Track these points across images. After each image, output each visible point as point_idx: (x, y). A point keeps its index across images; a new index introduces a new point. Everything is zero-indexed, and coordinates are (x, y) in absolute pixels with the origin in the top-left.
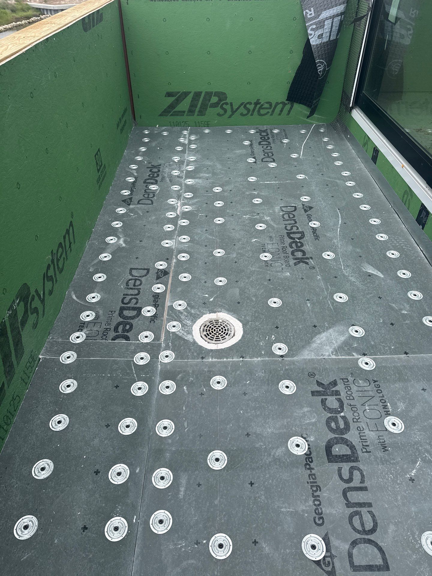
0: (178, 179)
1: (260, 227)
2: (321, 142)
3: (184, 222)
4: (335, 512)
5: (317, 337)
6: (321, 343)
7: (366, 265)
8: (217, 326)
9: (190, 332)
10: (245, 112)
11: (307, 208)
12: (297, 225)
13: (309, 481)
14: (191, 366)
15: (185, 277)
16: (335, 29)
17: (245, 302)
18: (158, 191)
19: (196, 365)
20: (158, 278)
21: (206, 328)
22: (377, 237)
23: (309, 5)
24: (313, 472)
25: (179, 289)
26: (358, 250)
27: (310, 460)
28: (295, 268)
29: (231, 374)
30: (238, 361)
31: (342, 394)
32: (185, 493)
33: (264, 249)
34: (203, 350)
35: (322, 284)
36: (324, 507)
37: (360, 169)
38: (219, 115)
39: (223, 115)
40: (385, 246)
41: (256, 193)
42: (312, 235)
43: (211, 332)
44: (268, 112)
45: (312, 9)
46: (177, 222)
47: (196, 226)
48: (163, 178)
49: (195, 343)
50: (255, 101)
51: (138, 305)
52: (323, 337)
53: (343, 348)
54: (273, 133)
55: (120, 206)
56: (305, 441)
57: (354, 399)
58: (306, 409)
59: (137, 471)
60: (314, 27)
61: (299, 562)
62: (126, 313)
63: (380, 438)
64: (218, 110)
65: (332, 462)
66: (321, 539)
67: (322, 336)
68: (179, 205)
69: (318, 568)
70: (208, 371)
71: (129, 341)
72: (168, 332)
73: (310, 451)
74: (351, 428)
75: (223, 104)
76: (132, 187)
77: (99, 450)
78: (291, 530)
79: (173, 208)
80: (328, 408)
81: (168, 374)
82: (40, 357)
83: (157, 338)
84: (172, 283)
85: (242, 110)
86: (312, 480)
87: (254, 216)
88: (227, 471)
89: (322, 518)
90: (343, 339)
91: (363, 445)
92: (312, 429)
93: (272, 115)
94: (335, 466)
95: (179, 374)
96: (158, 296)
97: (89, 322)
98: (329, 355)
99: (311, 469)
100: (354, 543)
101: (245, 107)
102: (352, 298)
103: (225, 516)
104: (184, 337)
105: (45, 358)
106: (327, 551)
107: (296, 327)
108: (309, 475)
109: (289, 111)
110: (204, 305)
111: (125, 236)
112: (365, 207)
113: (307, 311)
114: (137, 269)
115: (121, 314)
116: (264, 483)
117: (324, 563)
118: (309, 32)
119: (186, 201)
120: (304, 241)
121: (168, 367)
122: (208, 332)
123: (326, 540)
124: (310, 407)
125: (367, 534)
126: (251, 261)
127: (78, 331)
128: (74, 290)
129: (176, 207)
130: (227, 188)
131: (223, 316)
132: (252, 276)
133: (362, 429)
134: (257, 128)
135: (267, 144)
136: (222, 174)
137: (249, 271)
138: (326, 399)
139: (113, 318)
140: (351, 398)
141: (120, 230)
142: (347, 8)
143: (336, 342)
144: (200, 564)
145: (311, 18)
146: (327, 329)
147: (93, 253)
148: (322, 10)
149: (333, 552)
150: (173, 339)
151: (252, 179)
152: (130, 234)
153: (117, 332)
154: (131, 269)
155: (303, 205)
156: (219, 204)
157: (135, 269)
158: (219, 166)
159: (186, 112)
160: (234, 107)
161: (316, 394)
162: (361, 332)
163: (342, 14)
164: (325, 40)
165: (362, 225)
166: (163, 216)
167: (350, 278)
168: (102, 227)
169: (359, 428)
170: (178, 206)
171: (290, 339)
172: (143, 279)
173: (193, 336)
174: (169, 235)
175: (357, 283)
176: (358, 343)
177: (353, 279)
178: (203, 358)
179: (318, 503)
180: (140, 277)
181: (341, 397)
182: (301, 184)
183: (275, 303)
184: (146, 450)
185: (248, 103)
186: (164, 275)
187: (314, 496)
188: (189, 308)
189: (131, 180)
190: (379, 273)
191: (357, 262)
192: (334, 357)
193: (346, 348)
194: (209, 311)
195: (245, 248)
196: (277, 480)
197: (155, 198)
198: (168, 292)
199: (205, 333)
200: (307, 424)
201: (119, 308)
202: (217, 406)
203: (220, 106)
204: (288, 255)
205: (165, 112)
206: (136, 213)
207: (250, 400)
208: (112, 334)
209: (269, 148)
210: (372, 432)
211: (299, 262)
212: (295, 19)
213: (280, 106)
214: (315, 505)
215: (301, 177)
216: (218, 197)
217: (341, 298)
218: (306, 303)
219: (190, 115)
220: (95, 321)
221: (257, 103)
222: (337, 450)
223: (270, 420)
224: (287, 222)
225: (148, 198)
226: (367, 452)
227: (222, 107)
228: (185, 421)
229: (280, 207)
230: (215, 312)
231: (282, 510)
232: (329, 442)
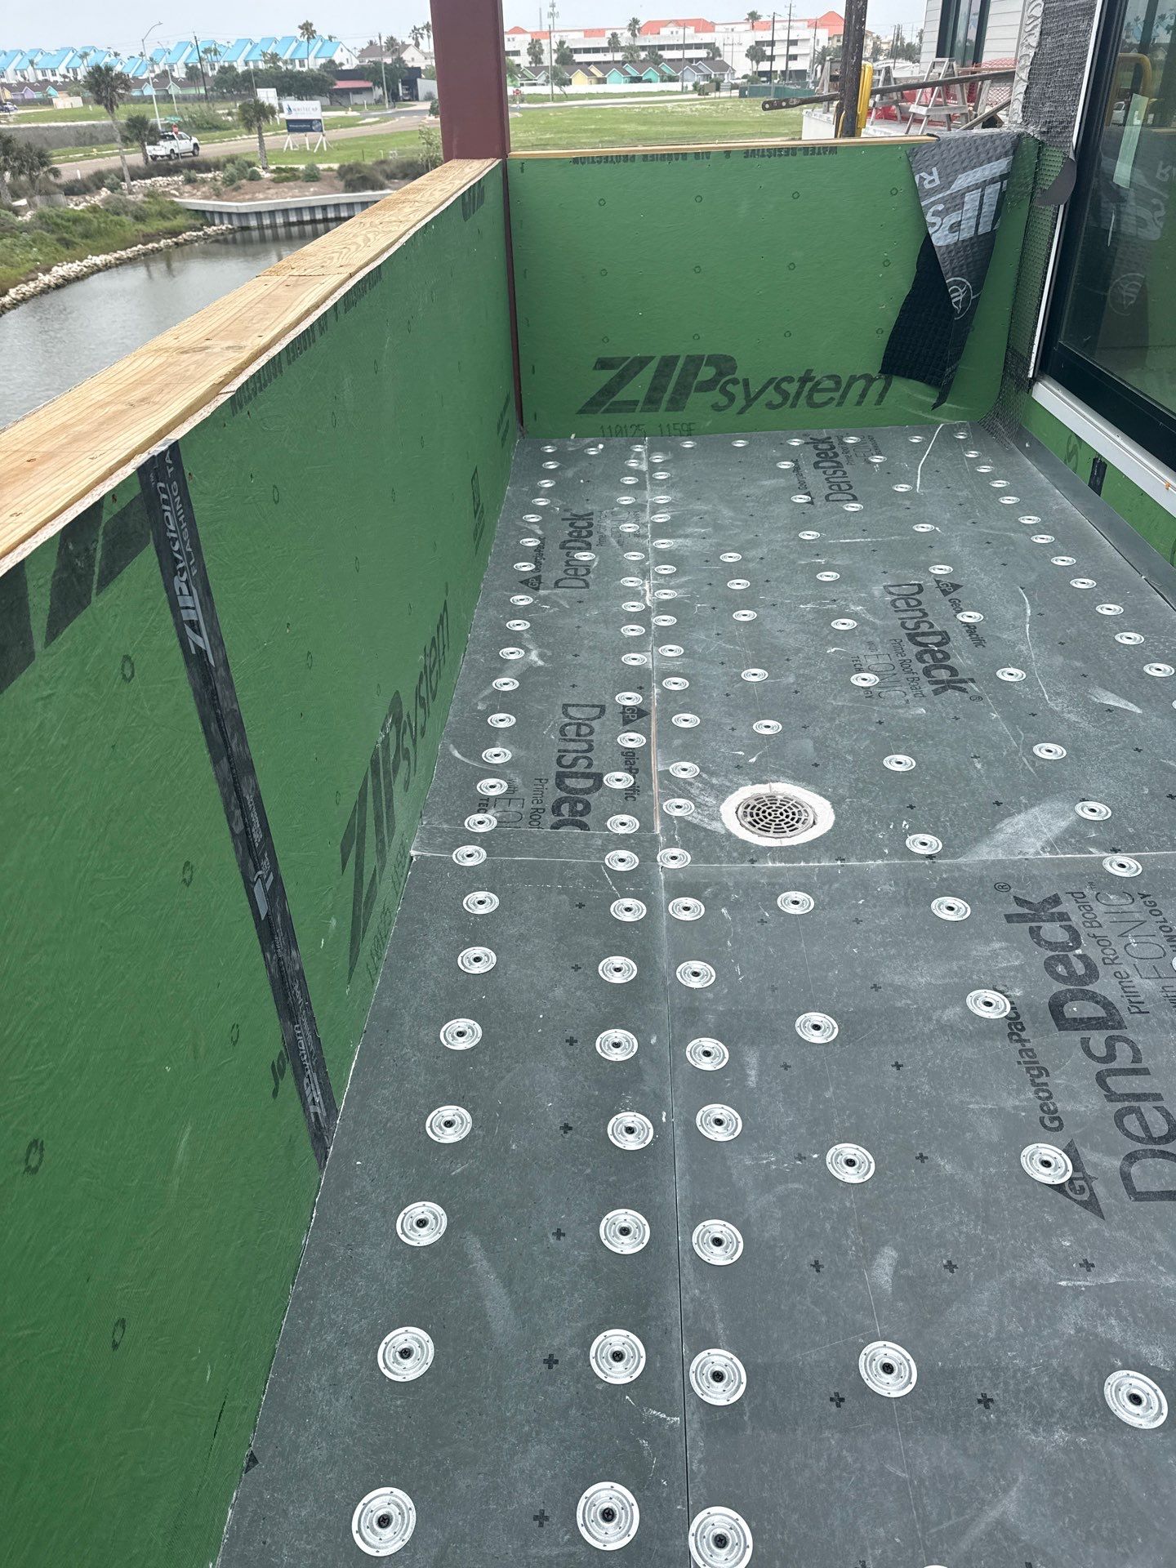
0: (636, 540)
1: (843, 625)
2: (962, 460)
3: (667, 620)
4: (1083, 1109)
5: (1006, 821)
6: (1016, 833)
7: (1100, 691)
8: (774, 806)
9: (716, 817)
10: (778, 399)
11: (948, 588)
12: (930, 619)
13: (1021, 1060)
14: (730, 874)
15: (686, 720)
16: (989, 209)
17: (831, 764)
18: (596, 564)
19: (741, 874)
20: (626, 722)
21: (749, 810)
22: (1117, 638)
23: (927, 163)
24: (1028, 1045)
25: (677, 742)
26: (1078, 664)
27: (1019, 1027)
28: (936, 699)
29: (821, 888)
30: (832, 867)
31: (1073, 919)
32: (760, 1080)
33: (858, 666)
34: (750, 848)
35: (1004, 727)
36: (1060, 1101)
37: (1063, 511)
38: (716, 407)
39: (726, 407)
40: (1138, 655)
41: (823, 561)
42: (968, 638)
43: (761, 816)
44: (832, 399)
45: (934, 170)
46: (649, 619)
47: (692, 626)
48: (602, 540)
49: (729, 835)
50: (802, 374)
51: (593, 770)
52: (1020, 821)
53: (1066, 840)
54: (846, 444)
55: (519, 592)
56: (1003, 997)
57: (1100, 926)
58: (997, 945)
59: (653, 1041)
60: (940, 207)
61: (1019, 1187)
62: (570, 782)
63: (1167, 989)
64: (715, 396)
65: (1066, 1029)
66: (1060, 1151)
67: (1016, 820)
68: (647, 587)
69: (1060, 1196)
70: (769, 884)
71: (589, 830)
72: (666, 817)
73: (1016, 1013)
74: (1101, 974)
75: (727, 382)
76: (537, 555)
77: (567, 1006)
78: (995, 1139)
79: (636, 595)
80: (1046, 942)
81: (681, 886)
82: (413, 853)
83: (646, 826)
84: (658, 732)
85: (771, 395)
86: (1027, 1059)
87: (825, 604)
88: (841, 1045)
89: (1059, 1119)
90: (1064, 824)
91: (1131, 1002)
92: (1015, 977)
93: (840, 404)
94: (1076, 1037)
95: (707, 887)
96: (634, 754)
97: (497, 798)
98: (1038, 853)
99: (1021, 1040)
100: (1131, 1158)
101: (778, 388)
102: (1075, 750)
103: (849, 1116)
104: (705, 825)
105: (422, 856)
106: (1075, 1169)
107: (954, 805)
108: (1020, 1051)
109: (882, 396)
110: (737, 770)
111: (540, 647)
112: (1082, 584)
113: (975, 776)
114: (578, 705)
115: (560, 784)
116: (925, 1064)
117: (1073, 1189)
118: (929, 218)
119: (662, 581)
120: (951, 649)
121: (681, 875)
122: (756, 818)
123: (1071, 1151)
124: (1006, 941)
125: (1156, 1143)
126: (832, 690)
127: (478, 812)
128: (453, 742)
129: (642, 592)
130: (752, 553)
131: (784, 788)
132: (838, 715)
133: (1125, 975)
134: (805, 435)
135: (833, 467)
136: (737, 527)
137: (829, 708)
138: (1040, 928)
139: (545, 791)
140: (1095, 924)
141: (526, 636)
142: (1013, 165)
143: (1050, 830)
144: (812, 1190)
145: (933, 189)
146: (1026, 808)
147: (477, 677)
148: (957, 173)
149: (1088, 1172)
150: (680, 828)
151: (809, 535)
152: (549, 643)
153: (558, 815)
154: (565, 706)
155: (938, 582)
156: (739, 584)
157: (573, 705)
158: (727, 513)
159: (640, 404)
160: (751, 390)
161: (1015, 919)
162: (1103, 812)
163: (1002, 177)
164: (966, 233)
165: (1081, 618)
166: (615, 609)
167: (1067, 716)
168: (486, 630)
169: (1118, 974)
170: (645, 590)
171: (944, 827)
172: (595, 724)
173: (723, 824)
174: (637, 645)
175: (1084, 724)
176: (1098, 830)
177: (1073, 718)
178: (752, 861)
179: (1046, 1095)
180: (588, 719)
181: (1074, 924)
182: (927, 543)
183: (899, 763)
184: (665, 1009)
185: (784, 379)
186: (639, 718)
187: (1033, 1083)
188: (704, 776)
189: (532, 542)
190: (1131, 705)
191: (1079, 685)
192: (1048, 856)
193: (1073, 840)
194: (751, 780)
195: (815, 665)
196: (952, 1059)
197: (591, 575)
198: (654, 748)
199: (749, 819)
200: (1003, 968)
201: (553, 775)
202: (800, 941)
203: (719, 386)
204: (915, 675)
205: (593, 405)
206: (554, 604)
207: (870, 930)
208: (550, 819)
209: (840, 474)
210: (1147, 981)
211: (944, 689)
212: (894, 192)
213: (860, 385)
214: (1040, 1098)
215: (923, 528)
216: (734, 571)
217: (1049, 751)
218: (972, 763)
219: (649, 410)
220: (510, 796)
221: (804, 380)
222: (1073, 1009)
223: (921, 962)
224: (904, 615)
225: (576, 576)
226: (1140, 1012)
227: (723, 391)
228: (735, 964)
229: (884, 587)
230: (765, 782)
231: (971, 1106)
232: (1055, 997)
